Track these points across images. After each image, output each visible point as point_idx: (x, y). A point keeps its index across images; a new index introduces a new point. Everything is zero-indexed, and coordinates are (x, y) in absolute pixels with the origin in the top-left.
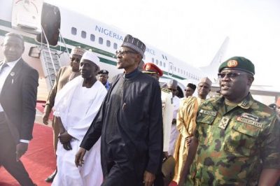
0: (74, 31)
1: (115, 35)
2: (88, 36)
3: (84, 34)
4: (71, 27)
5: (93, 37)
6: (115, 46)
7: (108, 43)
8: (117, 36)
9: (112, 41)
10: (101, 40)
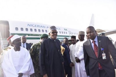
0: (17, 29)
1: (38, 26)
2: (24, 29)
3: (22, 29)
4: (15, 27)
5: (27, 29)
6: (39, 30)
7: (35, 30)
8: (39, 26)
9: (37, 29)
10: (31, 30)
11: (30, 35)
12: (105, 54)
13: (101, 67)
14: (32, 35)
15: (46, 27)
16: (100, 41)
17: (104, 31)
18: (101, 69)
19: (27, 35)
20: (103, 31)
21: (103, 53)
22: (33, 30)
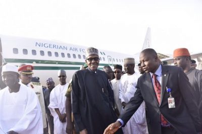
1: (54, 46)
2: (30, 52)
3: (25, 51)
5: (34, 52)
6: (57, 54)
7: (50, 53)
8: (56, 47)
9: (53, 51)
10: (42, 53)
11: (40, 62)
12: (173, 99)
13: (165, 122)
14: (43, 62)
15: (68, 49)
17: (167, 56)
18: (165, 125)
19: (34, 62)
20: (164, 56)
21: (169, 96)
22: (46, 53)
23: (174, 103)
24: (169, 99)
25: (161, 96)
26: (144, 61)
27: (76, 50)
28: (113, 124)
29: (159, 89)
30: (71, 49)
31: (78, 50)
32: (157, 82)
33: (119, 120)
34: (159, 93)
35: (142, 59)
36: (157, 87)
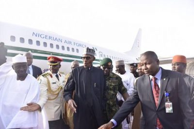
1: (50, 38)
3: (22, 40)
4: (10, 36)
5: (30, 41)
6: (52, 45)
7: (45, 44)
8: (52, 38)
9: (49, 42)
10: (38, 43)
12: (171, 104)
13: (161, 126)
15: (63, 41)
16: (165, 79)
19: (30, 51)
21: (167, 101)
22: (42, 44)
23: (171, 108)
24: (166, 104)
25: (159, 100)
26: (146, 64)
27: (70, 43)
28: (105, 125)
29: (157, 92)
30: (65, 42)
31: (73, 43)
32: (156, 85)
33: (112, 120)
34: (157, 97)
35: (144, 62)
36: (156, 90)
